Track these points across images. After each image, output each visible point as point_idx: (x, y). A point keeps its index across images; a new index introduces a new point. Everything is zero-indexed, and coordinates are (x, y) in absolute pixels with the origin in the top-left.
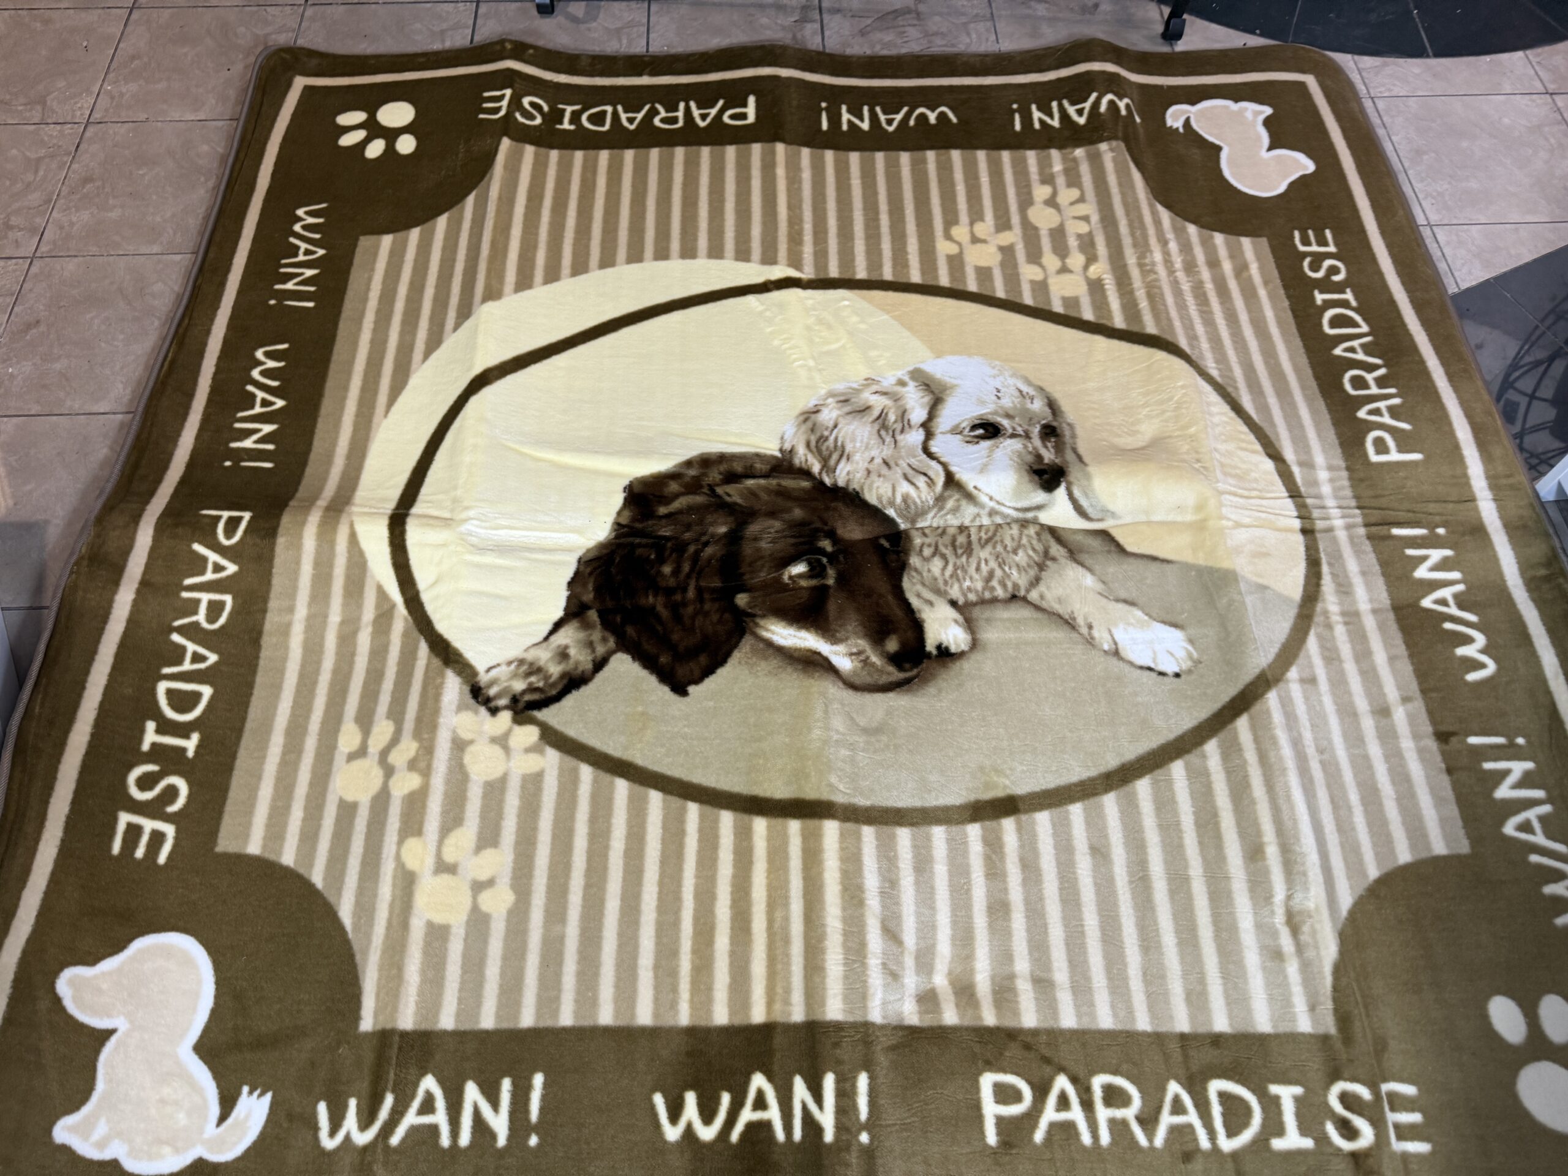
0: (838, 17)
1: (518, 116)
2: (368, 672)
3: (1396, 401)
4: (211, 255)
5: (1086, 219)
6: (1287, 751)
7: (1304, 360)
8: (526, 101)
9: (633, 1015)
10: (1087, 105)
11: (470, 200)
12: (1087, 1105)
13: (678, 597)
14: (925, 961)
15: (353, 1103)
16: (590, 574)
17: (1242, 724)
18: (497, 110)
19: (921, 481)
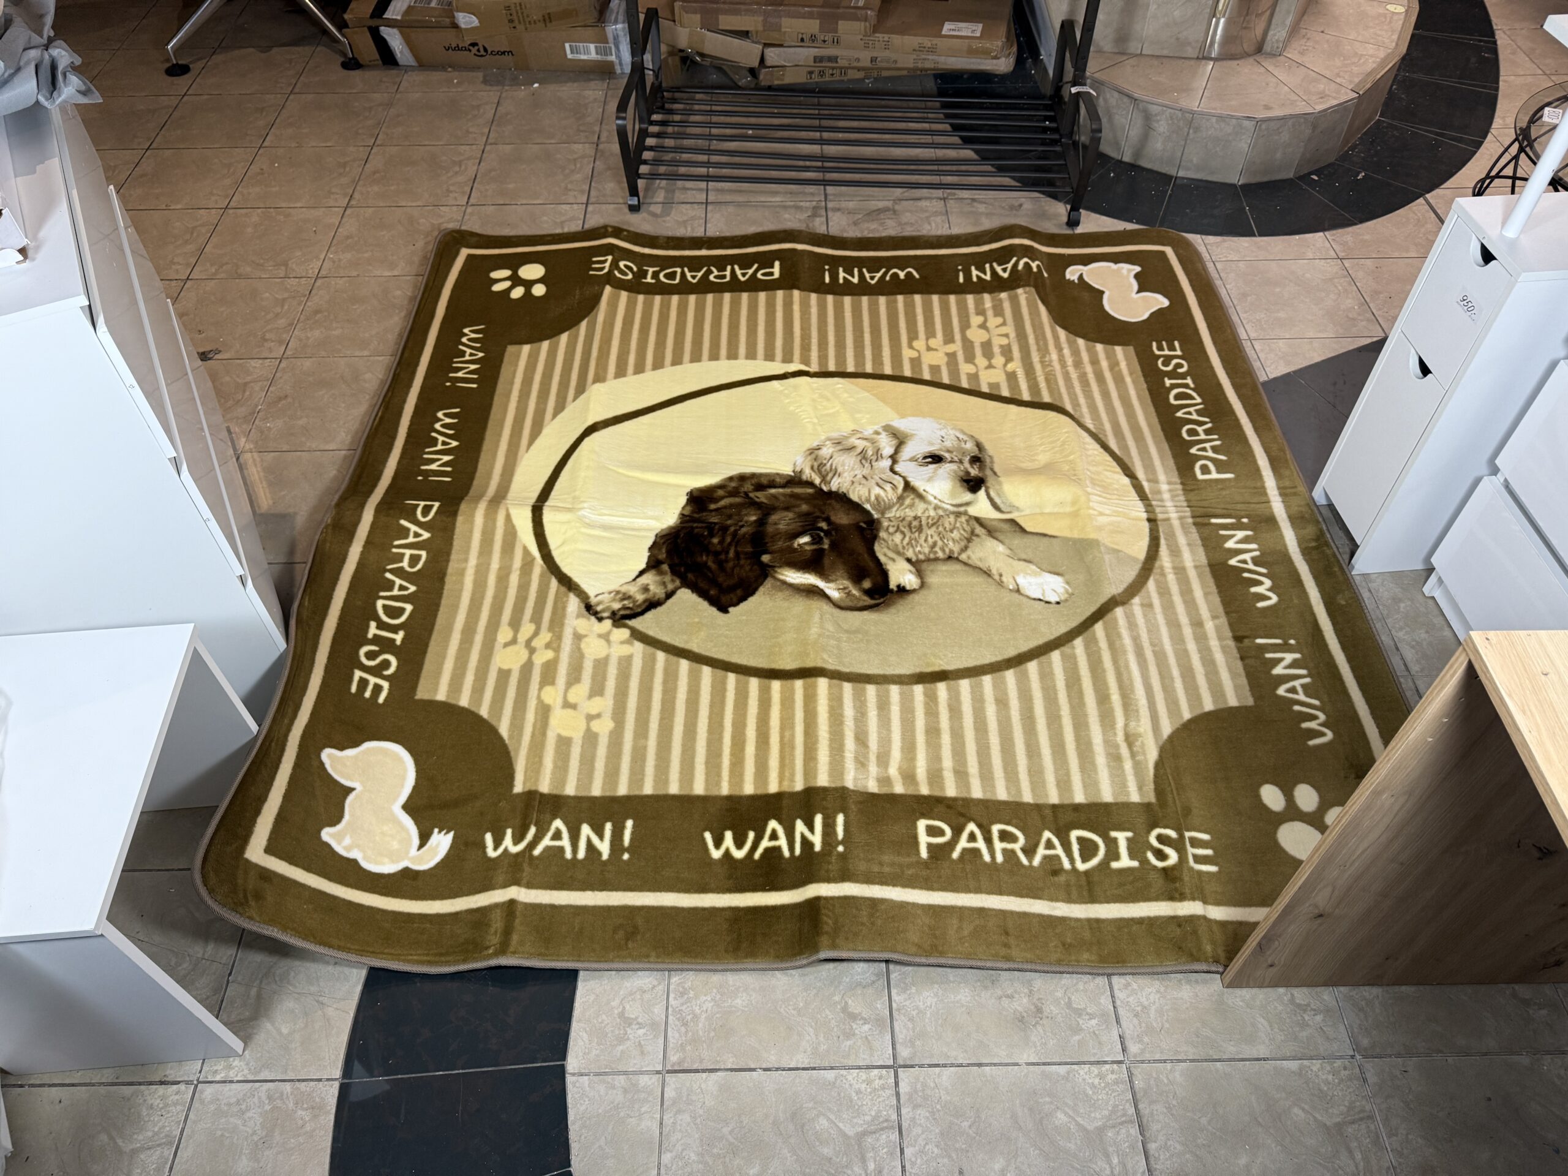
0: (838, 214)
1: (616, 273)
2: (517, 597)
3: (1218, 443)
4: (406, 355)
5: (1007, 336)
6: (1127, 641)
7: (1155, 420)
8: (622, 264)
9: (692, 788)
10: (1010, 266)
11: (584, 325)
12: (988, 840)
13: (723, 557)
14: (883, 759)
15: (509, 832)
16: (664, 543)
17: (1099, 628)
18: (602, 269)
19: (888, 487)
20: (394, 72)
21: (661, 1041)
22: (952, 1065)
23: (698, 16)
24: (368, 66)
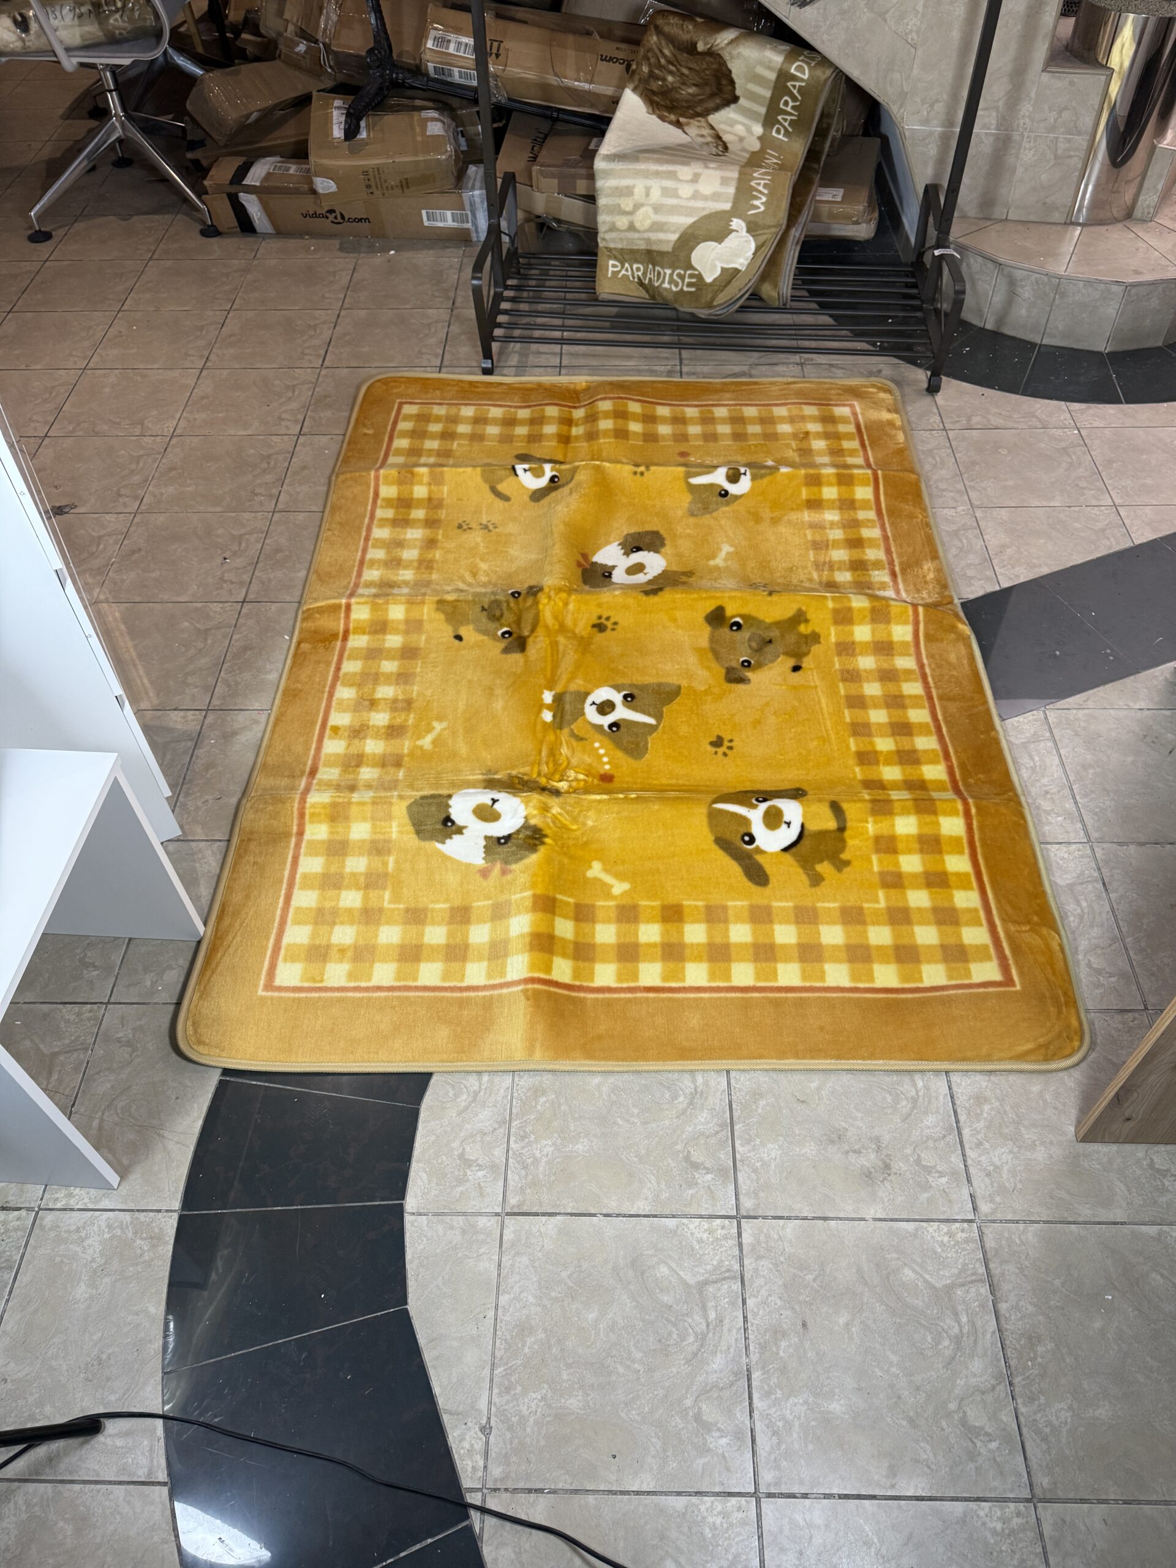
20: (251, 239)
21: (501, 1183)
22: (797, 1218)
23: (556, 181)
24: (227, 233)
